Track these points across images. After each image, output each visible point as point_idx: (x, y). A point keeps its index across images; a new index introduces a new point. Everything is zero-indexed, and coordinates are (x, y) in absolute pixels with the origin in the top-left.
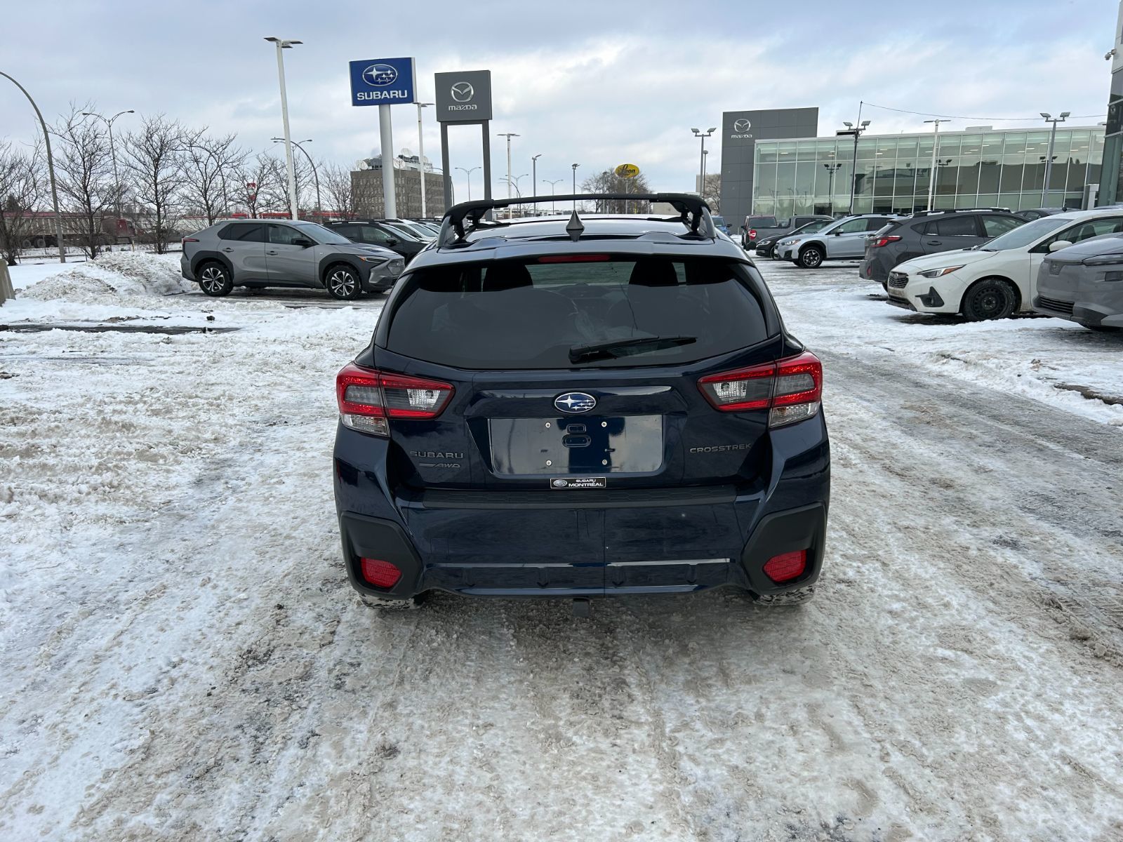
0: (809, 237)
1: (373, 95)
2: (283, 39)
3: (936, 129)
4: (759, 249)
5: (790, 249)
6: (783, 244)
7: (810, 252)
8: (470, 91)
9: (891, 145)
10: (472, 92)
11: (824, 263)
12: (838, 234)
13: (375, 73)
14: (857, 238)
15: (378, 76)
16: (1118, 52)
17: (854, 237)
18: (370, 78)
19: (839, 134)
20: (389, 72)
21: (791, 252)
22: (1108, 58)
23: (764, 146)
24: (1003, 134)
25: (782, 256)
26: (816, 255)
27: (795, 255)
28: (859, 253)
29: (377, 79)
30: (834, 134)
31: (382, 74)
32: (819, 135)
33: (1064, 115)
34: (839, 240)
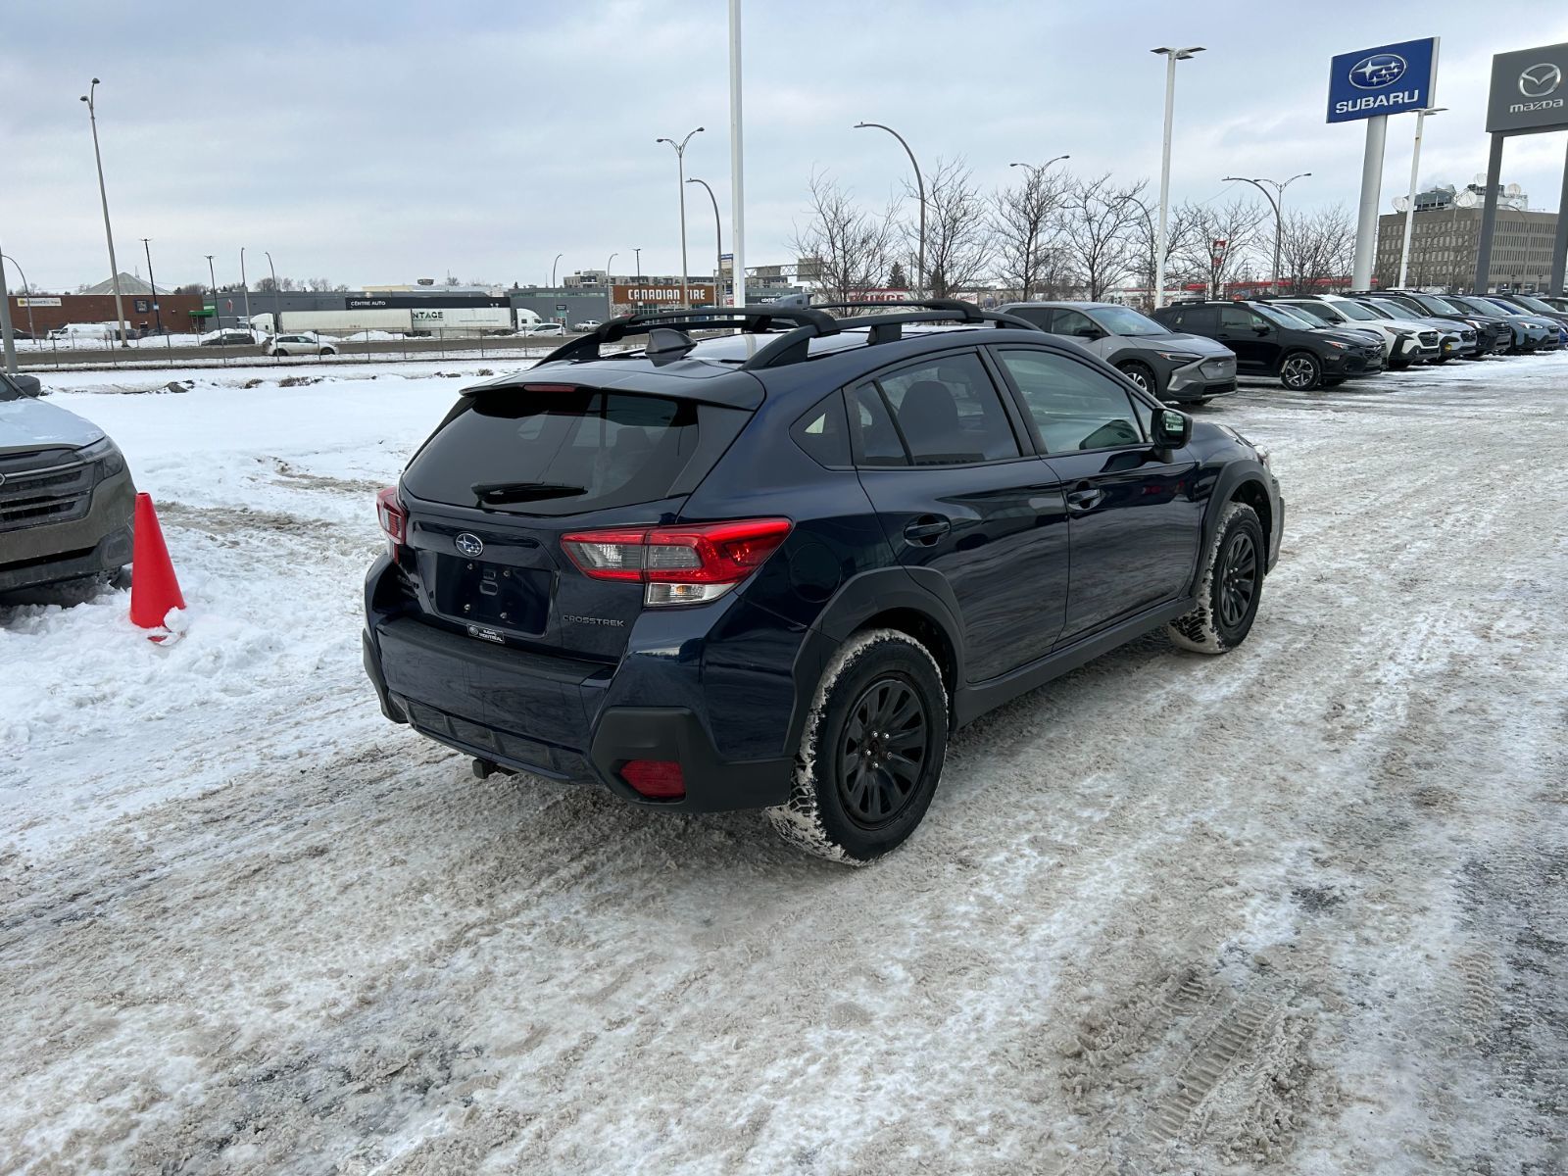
1: (1361, 104)
2: (1178, 48)
8: (1555, 77)
10: (1558, 79)
13: (1369, 69)
15: (1373, 74)
18: (1361, 79)
20: (1393, 65)
29: (1371, 77)
31: (1381, 70)
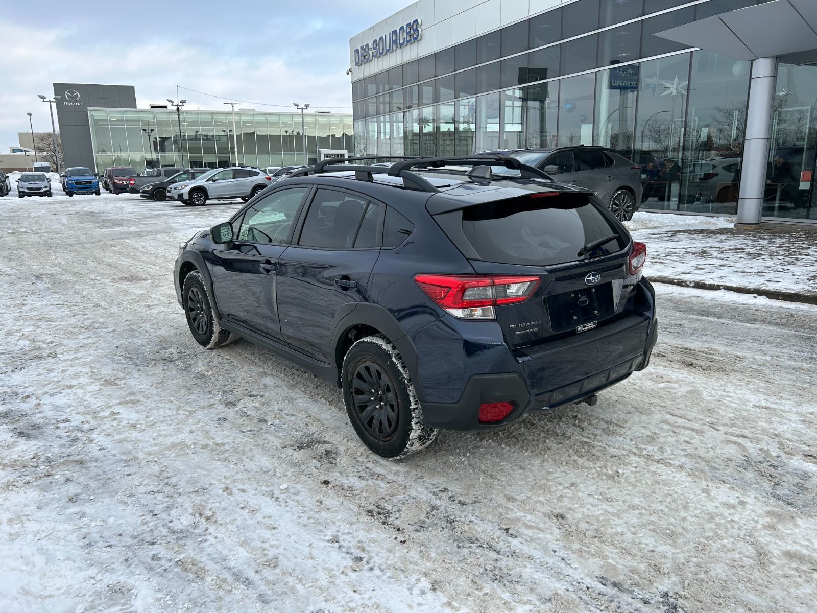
0: (194, 183)
3: (233, 109)
4: (143, 192)
5: (182, 192)
6: (175, 189)
7: (197, 194)
9: (194, 117)
11: (208, 202)
12: (214, 181)
14: (228, 184)
16: (353, 70)
17: (226, 182)
19: (152, 107)
21: (182, 194)
22: (348, 74)
23: (96, 113)
24: (266, 115)
25: (176, 198)
26: (201, 196)
27: (186, 197)
28: (233, 194)
30: (149, 108)
32: (138, 107)
33: (307, 106)
34: (215, 185)
